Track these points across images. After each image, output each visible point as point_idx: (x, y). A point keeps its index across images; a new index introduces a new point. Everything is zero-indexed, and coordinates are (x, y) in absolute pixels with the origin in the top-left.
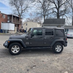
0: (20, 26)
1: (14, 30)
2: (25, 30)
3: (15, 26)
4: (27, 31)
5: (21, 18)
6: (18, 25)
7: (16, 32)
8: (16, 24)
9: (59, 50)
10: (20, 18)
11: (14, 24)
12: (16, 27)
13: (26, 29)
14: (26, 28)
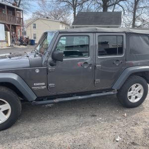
0: (18, 30)
1: (4, 39)
2: (33, 39)
3: (6, 30)
4: (36, 42)
5: (20, 10)
6: (14, 27)
7: (9, 44)
8: (9, 25)
9: (136, 97)
10: (17, 10)
11: (3, 25)
12: (9, 33)
13: (35, 38)
14: (34, 34)
